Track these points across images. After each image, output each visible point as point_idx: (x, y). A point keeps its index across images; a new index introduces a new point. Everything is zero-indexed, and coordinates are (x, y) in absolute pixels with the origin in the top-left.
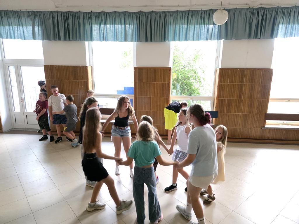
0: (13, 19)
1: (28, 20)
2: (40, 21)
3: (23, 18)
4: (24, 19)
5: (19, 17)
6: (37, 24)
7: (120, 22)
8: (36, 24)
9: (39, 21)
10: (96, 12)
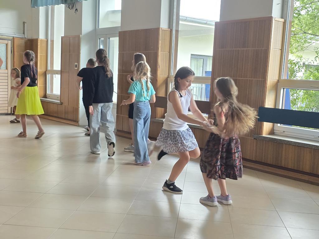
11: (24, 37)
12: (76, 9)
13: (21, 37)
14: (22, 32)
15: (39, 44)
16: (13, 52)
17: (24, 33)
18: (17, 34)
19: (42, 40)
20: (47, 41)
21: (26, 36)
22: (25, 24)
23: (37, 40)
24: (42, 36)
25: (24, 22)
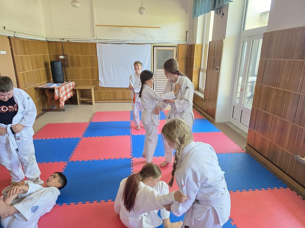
11: (186, 43)
12: (223, 14)
13: (183, 43)
14: (185, 40)
15: (195, 48)
16: (177, 56)
17: (186, 41)
18: (181, 42)
19: (198, 45)
20: (202, 46)
21: (188, 43)
22: (188, 33)
23: (194, 45)
24: (198, 42)
25: (187, 31)
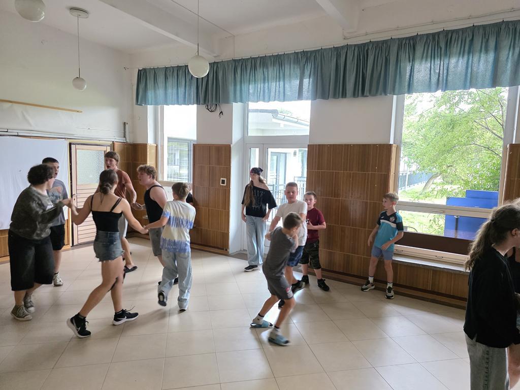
0: (270, 70)
1: (294, 68)
2: (315, 68)
3: (286, 66)
4: (289, 67)
5: (281, 65)
6: (309, 72)
7: (483, 46)
8: (307, 73)
9: (313, 66)
10: (428, 35)
11: (125, 141)
12: (222, 112)
13: (122, 141)
14: (123, 135)
15: (148, 150)
17: (125, 137)
18: (117, 138)
19: (151, 146)
20: (157, 147)
21: (128, 141)
22: (127, 126)
23: (145, 145)
24: (150, 141)
25: (125, 123)
